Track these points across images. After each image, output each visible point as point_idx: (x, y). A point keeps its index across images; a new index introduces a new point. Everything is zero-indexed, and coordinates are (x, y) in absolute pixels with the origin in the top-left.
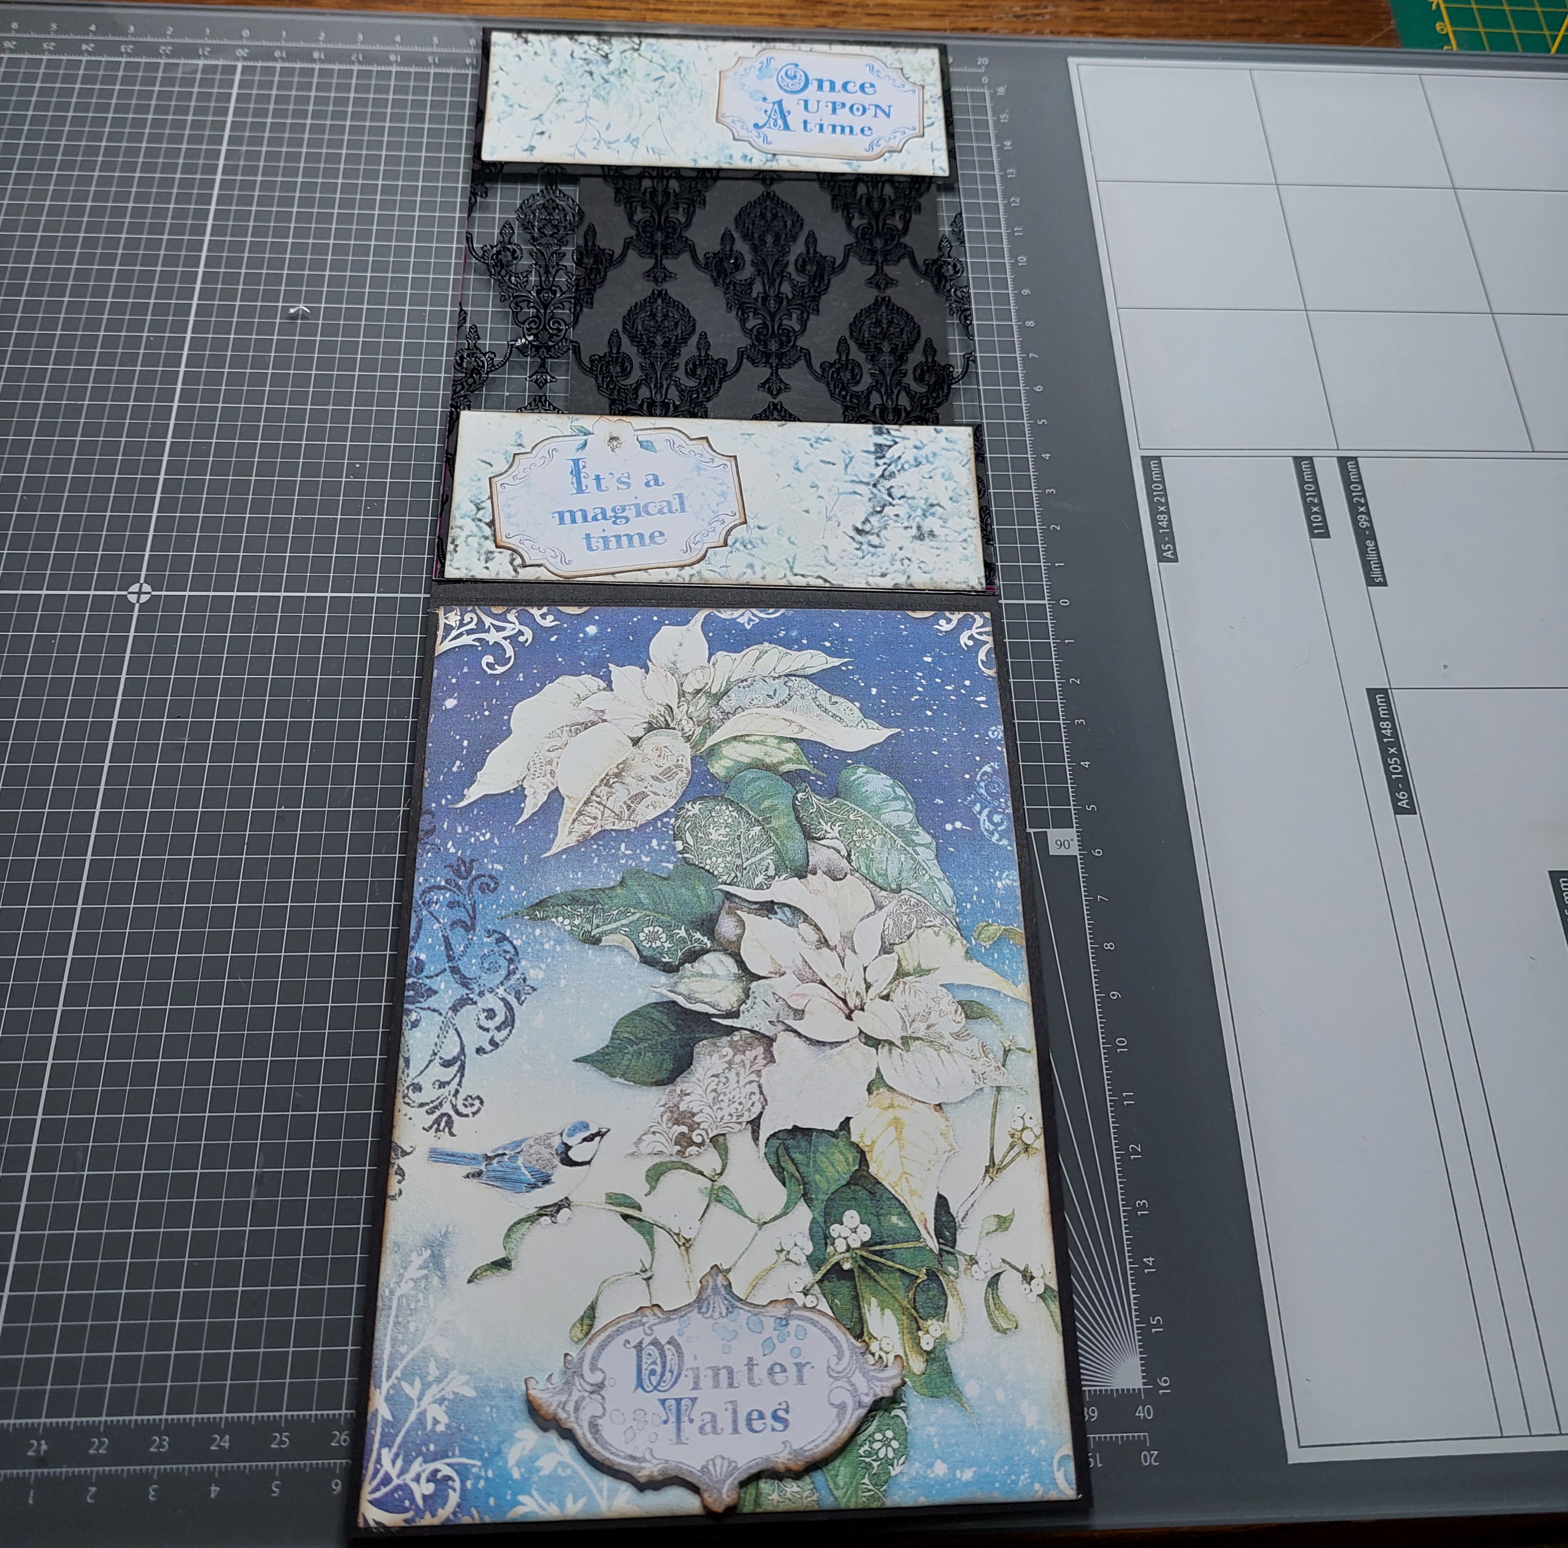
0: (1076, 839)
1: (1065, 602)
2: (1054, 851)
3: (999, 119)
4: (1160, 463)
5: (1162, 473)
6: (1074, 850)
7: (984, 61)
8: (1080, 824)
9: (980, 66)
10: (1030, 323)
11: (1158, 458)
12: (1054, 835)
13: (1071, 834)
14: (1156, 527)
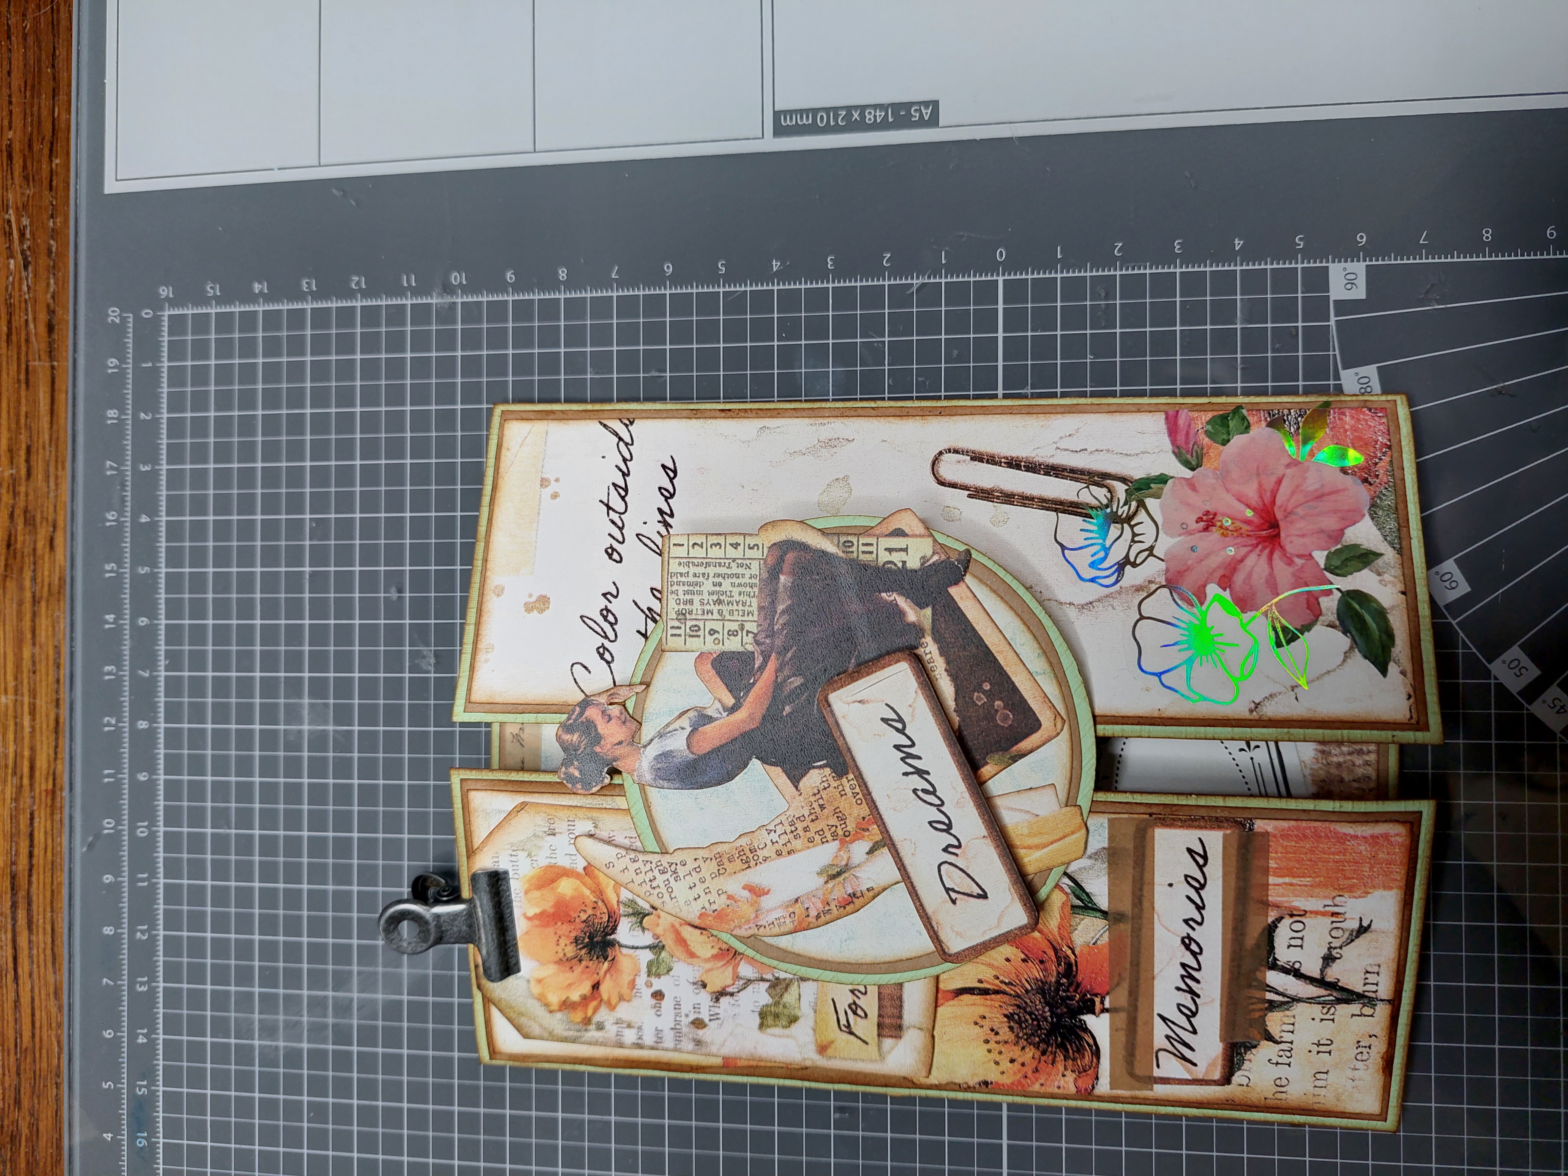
0: (1343, 265)
1: (1001, 254)
2: (1360, 293)
3: (215, 297)
4: (785, 112)
5: (801, 112)
6: (1359, 268)
7: (113, 315)
8: (1324, 256)
9: (123, 320)
10: (562, 274)
11: (777, 115)
12: (1338, 291)
13: (1337, 272)
14: (884, 126)
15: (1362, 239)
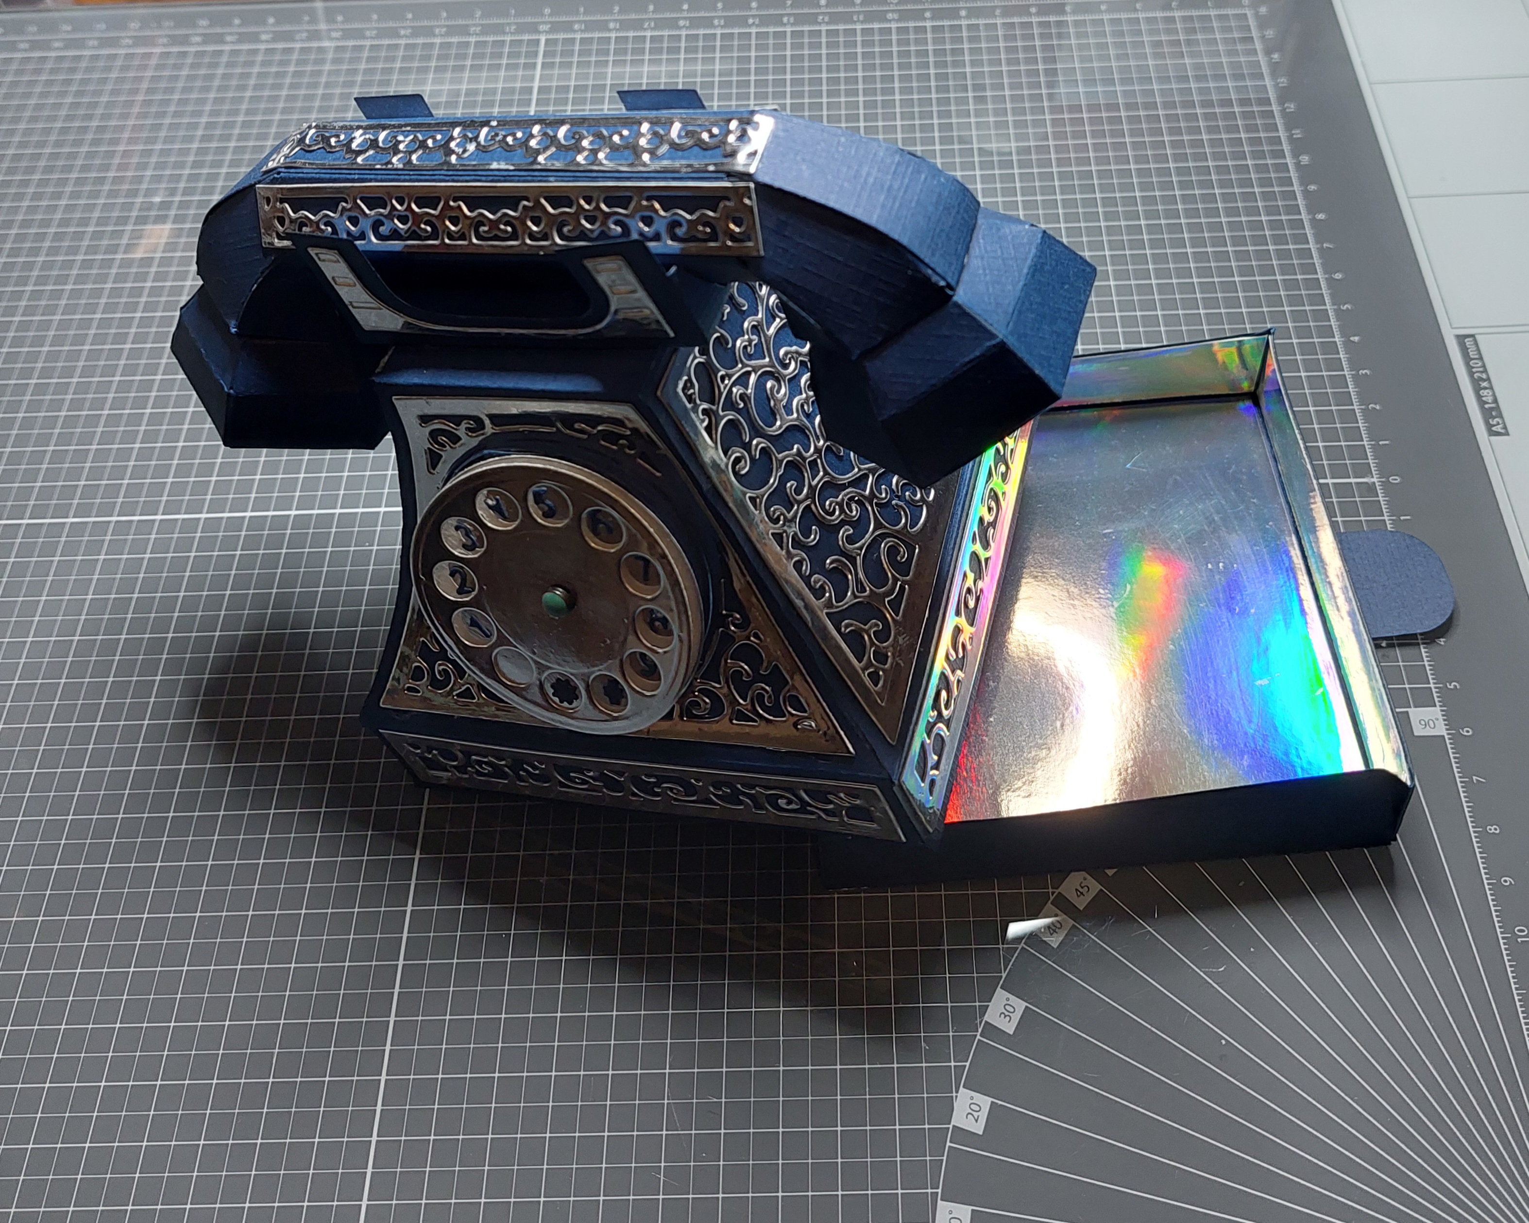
0: (1441, 718)
1: (1395, 479)
2: (1419, 731)
3: (1264, 35)
4: (1475, 341)
5: (1478, 350)
6: (1441, 730)
8: (1444, 703)
10: (1320, 216)
11: (1473, 336)
12: (1416, 714)
13: (1435, 713)
14: (1481, 402)
15: (1467, 732)
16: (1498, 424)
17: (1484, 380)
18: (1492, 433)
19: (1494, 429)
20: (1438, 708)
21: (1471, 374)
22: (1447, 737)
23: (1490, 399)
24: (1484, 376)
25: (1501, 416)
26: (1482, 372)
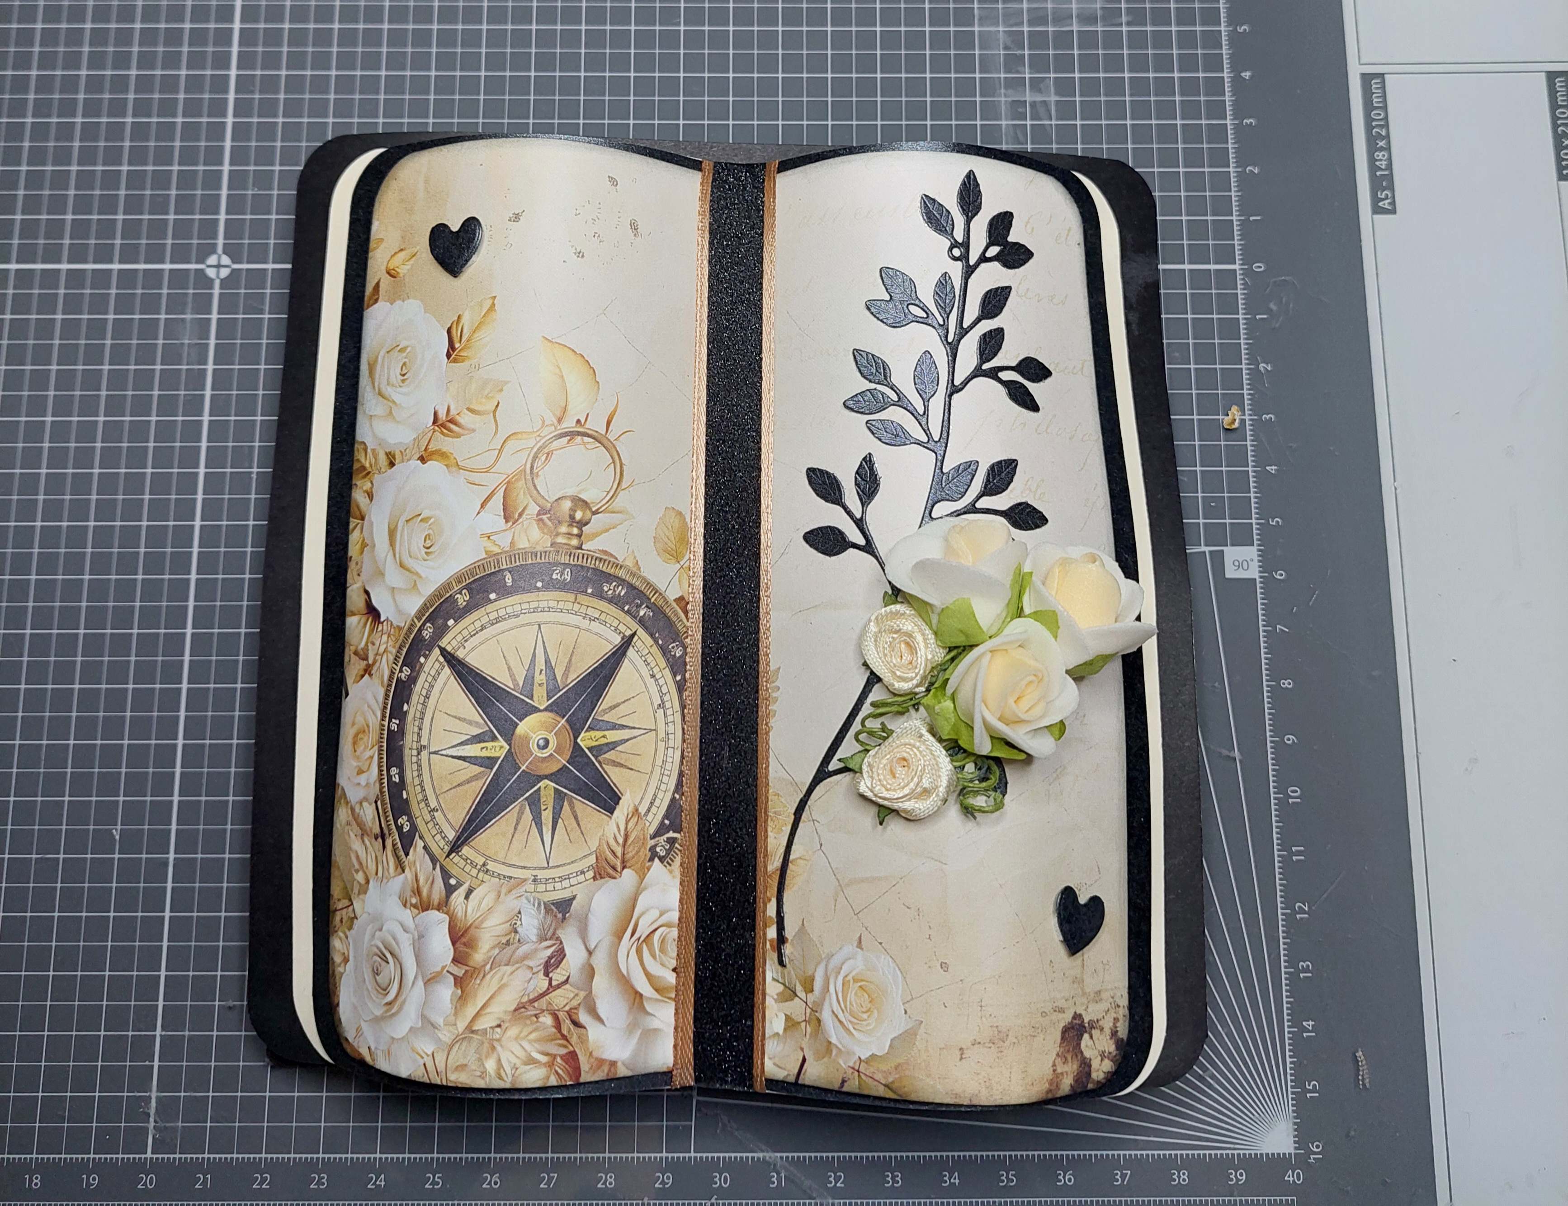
0: (1256, 558)
1: (1259, 267)
2: (1231, 572)
4: (1383, 82)
5: (1384, 96)
6: (1253, 572)
8: (1263, 543)
11: (1382, 76)
12: (1232, 554)
13: (1250, 553)
14: (1373, 167)
15: (1280, 575)
16: (1387, 198)
17: (1382, 138)
18: (1377, 210)
19: (1380, 204)
20: (1255, 548)
21: (1369, 128)
22: (1258, 580)
23: (1383, 164)
24: (1384, 133)
25: (1391, 187)
26: (1381, 126)
